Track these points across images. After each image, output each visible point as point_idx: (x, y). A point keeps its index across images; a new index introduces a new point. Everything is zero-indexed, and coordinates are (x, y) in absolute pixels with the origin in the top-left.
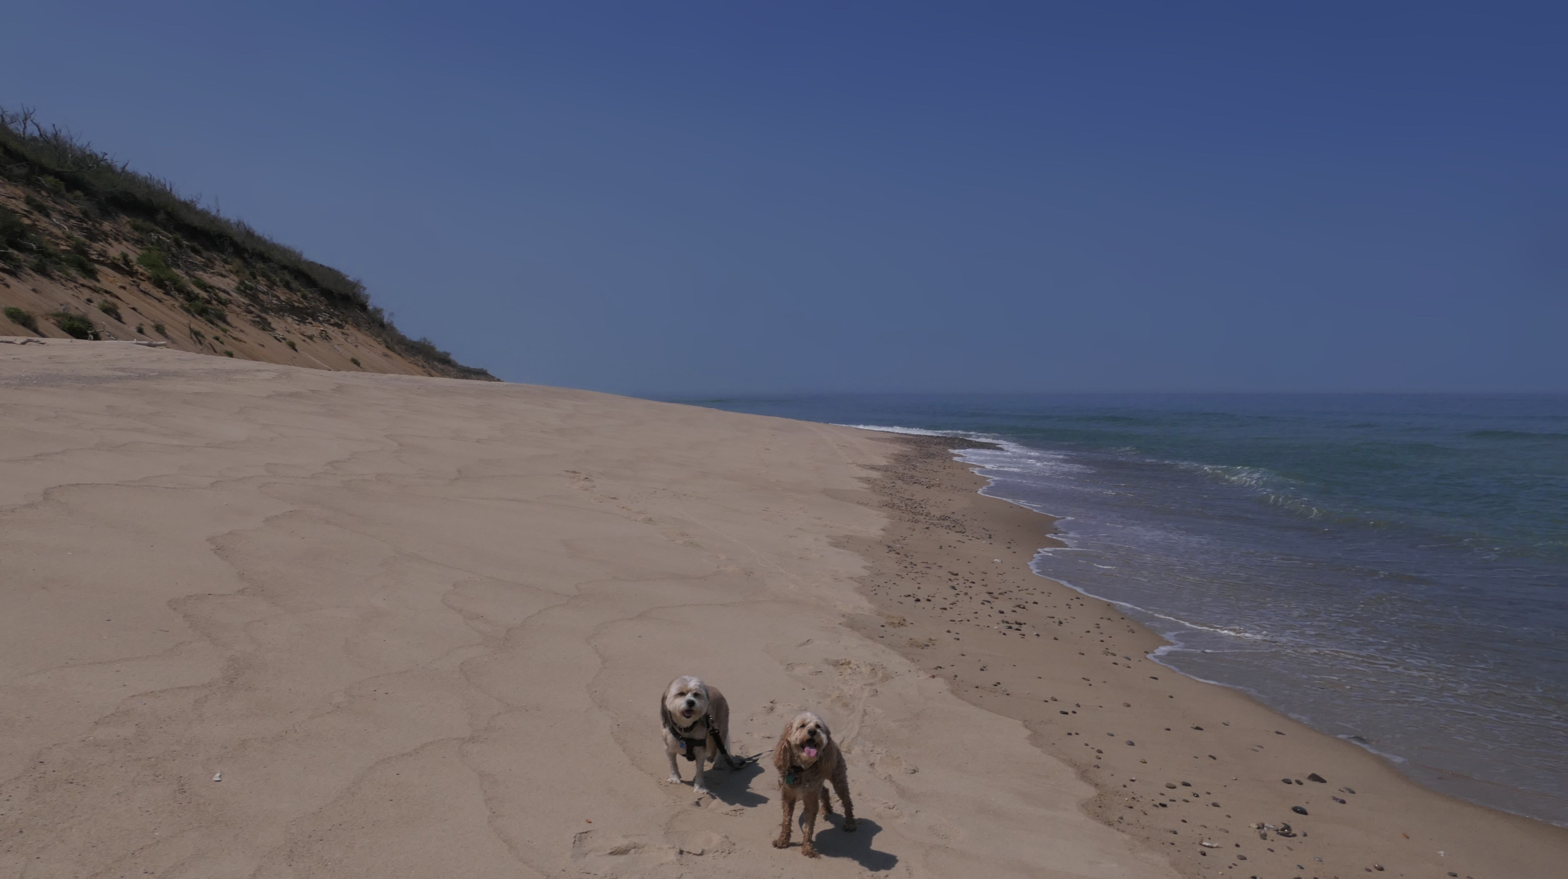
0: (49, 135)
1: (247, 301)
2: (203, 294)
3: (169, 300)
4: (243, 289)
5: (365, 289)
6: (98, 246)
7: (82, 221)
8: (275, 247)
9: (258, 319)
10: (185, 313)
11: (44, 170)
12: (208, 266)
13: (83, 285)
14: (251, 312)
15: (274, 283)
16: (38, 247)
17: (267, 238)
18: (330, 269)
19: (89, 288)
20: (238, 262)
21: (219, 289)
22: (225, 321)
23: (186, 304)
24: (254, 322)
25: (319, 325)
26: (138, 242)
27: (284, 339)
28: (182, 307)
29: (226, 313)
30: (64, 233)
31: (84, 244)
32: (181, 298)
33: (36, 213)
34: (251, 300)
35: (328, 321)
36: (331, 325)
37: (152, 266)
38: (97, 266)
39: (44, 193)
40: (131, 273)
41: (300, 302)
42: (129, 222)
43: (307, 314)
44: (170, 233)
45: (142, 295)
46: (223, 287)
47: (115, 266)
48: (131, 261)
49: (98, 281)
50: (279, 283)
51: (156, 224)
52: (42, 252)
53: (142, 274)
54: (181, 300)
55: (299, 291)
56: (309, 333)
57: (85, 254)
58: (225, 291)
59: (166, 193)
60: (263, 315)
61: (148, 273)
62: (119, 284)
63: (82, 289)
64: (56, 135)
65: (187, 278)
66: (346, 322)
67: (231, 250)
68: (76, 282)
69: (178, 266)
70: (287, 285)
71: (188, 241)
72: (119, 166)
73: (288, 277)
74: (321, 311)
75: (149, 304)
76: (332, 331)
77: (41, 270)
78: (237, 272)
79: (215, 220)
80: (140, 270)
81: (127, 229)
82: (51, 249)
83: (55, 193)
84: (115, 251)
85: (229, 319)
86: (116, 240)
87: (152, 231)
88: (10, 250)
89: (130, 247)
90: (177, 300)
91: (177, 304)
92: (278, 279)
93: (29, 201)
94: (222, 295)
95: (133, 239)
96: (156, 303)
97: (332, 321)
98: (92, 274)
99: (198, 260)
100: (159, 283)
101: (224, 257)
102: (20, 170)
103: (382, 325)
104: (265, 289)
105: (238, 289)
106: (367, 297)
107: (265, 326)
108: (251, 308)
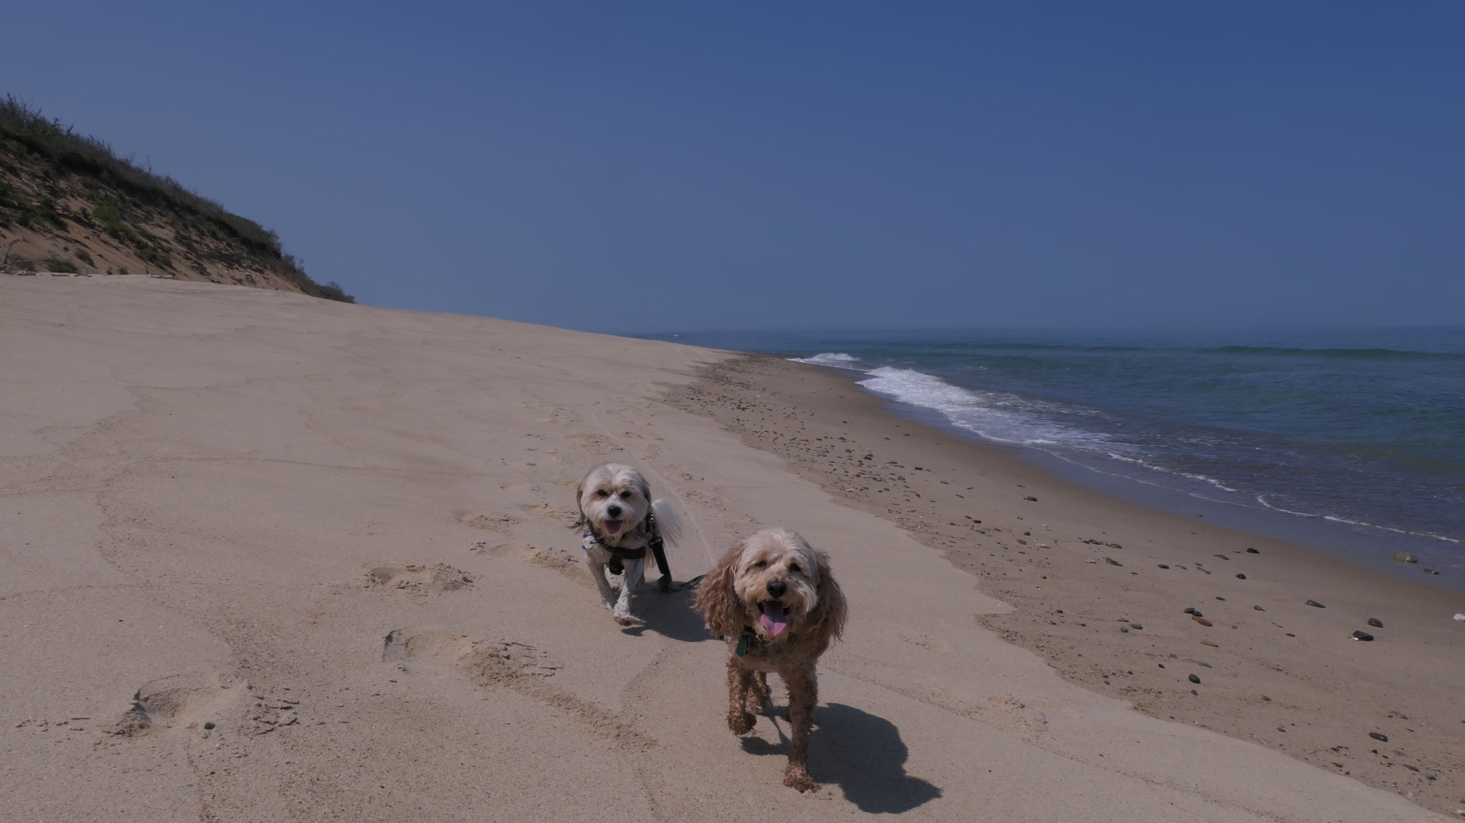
0: (5, 103)
1: (185, 250)
2: (150, 244)
3: (125, 249)
4: (180, 239)
5: (278, 238)
6: (61, 202)
7: (45, 180)
8: (199, 201)
9: (196, 265)
10: (139, 260)
12: (148, 218)
13: (58, 236)
14: (189, 259)
15: (203, 233)
16: (19, 204)
17: (192, 192)
18: (246, 221)
19: (63, 238)
20: (171, 215)
21: (161, 239)
22: (171, 267)
23: (139, 252)
24: (193, 267)
25: (244, 270)
26: (90, 198)
28: (135, 254)
30: (34, 191)
31: (51, 201)
32: (133, 246)
33: (8, 173)
34: (188, 248)
35: (250, 267)
36: (253, 270)
37: (105, 219)
38: (64, 220)
40: (91, 226)
41: (226, 250)
42: (79, 180)
43: (233, 261)
44: (114, 189)
45: (103, 244)
46: (164, 237)
47: (78, 220)
48: (89, 215)
49: (68, 232)
50: (207, 234)
51: (100, 180)
52: (21, 207)
53: (99, 226)
54: (133, 248)
55: (224, 240)
56: (237, 277)
57: (52, 208)
58: (165, 241)
59: (106, 154)
60: (200, 261)
61: (105, 225)
62: (85, 235)
63: (58, 239)
64: (11, 103)
65: (135, 229)
66: (266, 268)
67: (164, 204)
68: (52, 233)
69: (125, 219)
70: (214, 235)
71: (128, 196)
72: (64, 129)
73: (214, 228)
74: (244, 258)
75: (109, 251)
76: (255, 276)
77: (24, 223)
78: (172, 223)
79: (148, 176)
80: (97, 223)
81: (79, 187)
82: (28, 205)
83: (20, 156)
84: (76, 205)
86: (73, 196)
87: (100, 188)
89: (84, 202)
90: (129, 248)
91: (133, 252)
92: (205, 230)
93: (2, 164)
94: (163, 243)
95: (86, 196)
96: (114, 250)
97: (254, 267)
98: (63, 226)
99: (140, 213)
100: (114, 234)
103: (294, 271)
104: (197, 239)
105: (176, 238)
106: (280, 245)
107: (203, 271)
108: (188, 255)
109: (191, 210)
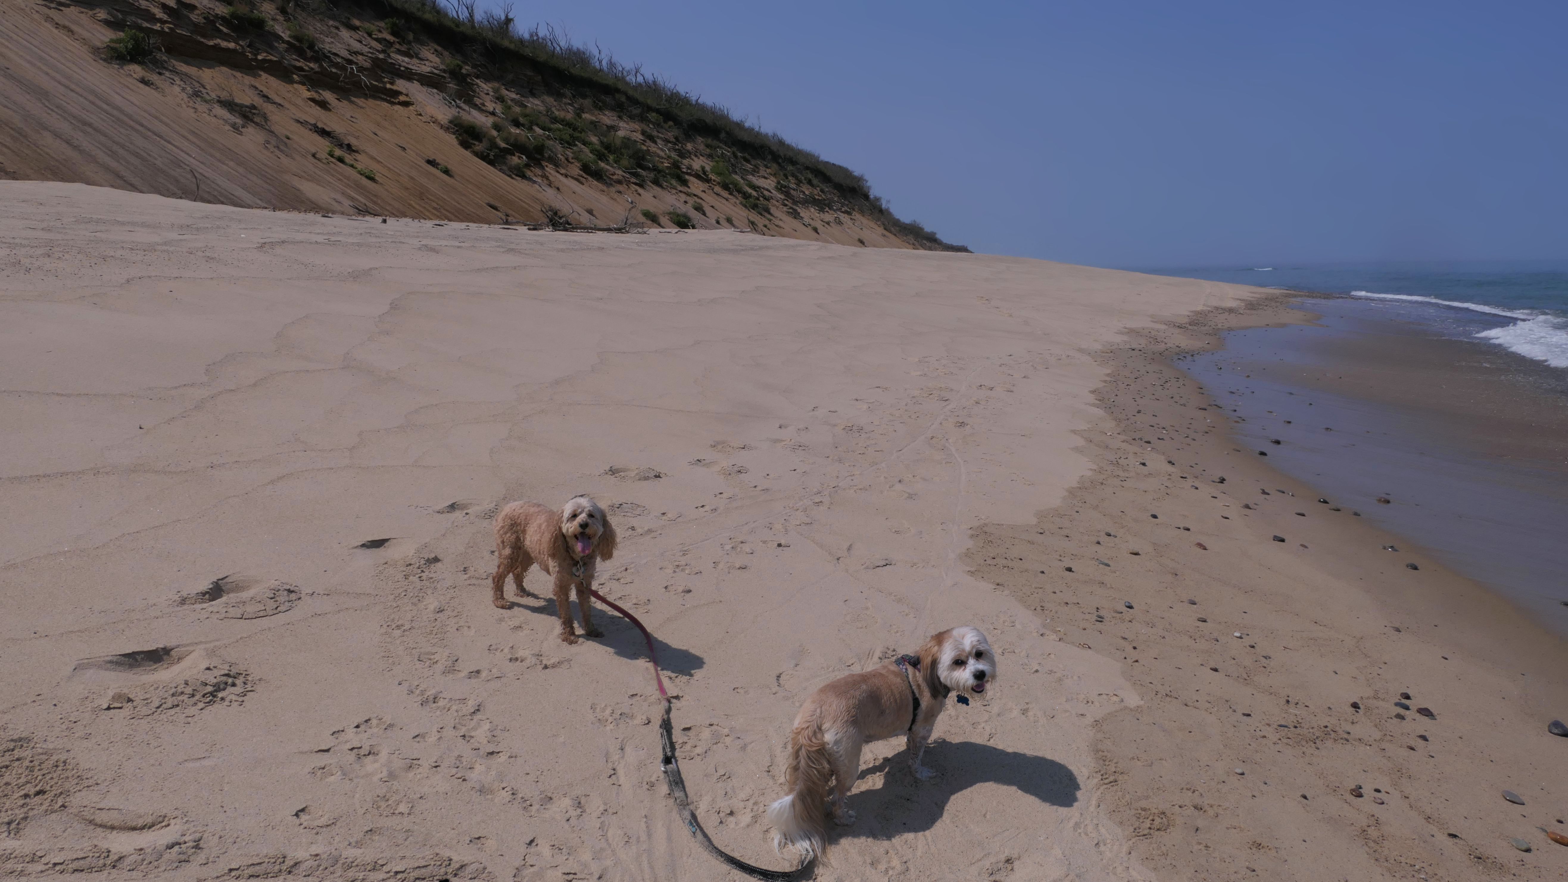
0: (650, 82)
1: (783, 197)
2: (754, 193)
3: (733, 199)
4: (780, 188)
5: (867, 181)
6: (686, 162)
7: (675, 144)
8: (800, 152)
9: (791, 210)
10: (744, 208)
11: (650, 109)
12: (755, 171)
13: (681, 191)
14: (786, 205)
15: (801, 182)
16: (653, 166)
17: (794, 145)
18: (840, 167)
19: (685, 193)
20: (775, 166)
21: (764, 188)
22: (770, 213)
23: (744, 201)
24: (788, 212)
25: (834, 213)
26: (710, 156)
27: (810, 225)
28: (741, 203)
29: (770, 207)
30: (665, 154)
31: (678, 161)
32: (740, 196)
33: (648, 141)
34: (786, 196)
35: (840, 210)
36: (842, 212)
37: (719, 174)
38: (687, 177)
39: (651, 126)
40: (708, 181)
41: (819, 195)
42: (702, 142)
43: (825, 205)
44: (729, 147)
45: (715, 196)
46: (766, 187)
47: (698, 176)
48: (707, 172)
49: (689, 187)
50: (804, 181)
51: (721, 141)
52: (655, 169)
53: (714, 181)
54: (740, 198)
55: (818, 186)
56: (827, 220)
57: (679, 168)
58: (767, 190)
59: (725, 118)
60: (795, 207)
61: (718, 179)
62: (701, 189)
63: (680, 194)
64: (654, 82)
65: (742, 181)
66: (854, 210)
67: (770, 157)
68: (676, 189)
69: (736, 173)
70: (810, 182)
71: (740, 152)
72: (693, 99)
73: (810, 176)
74: (834, 202)
75: (720, 202)
76: (844, 218)
77: (656, 182)
78: (775, 174)
79: (758, 134)
80: (713, 178)
81: (702, 147)
82: (660, 166)
83: (658, 125)
84: (697, 164)
85: (772, 211)
86: (696, 156)
87: (718, 147)
88: (639, 170)
89: (705, 161)
90: (737, 199)
91: (738, 202)
92: (803, 178)
93: (643, 133)
94: (766, 193)
95: (706, 155)
96: (724, 201)
97: (843, 209)
98: (685, 183)
99: (749, 167)
100: (725, 187)
101: (765, 163)
102: (636, 111)
103: (881, 211)
104: (794, 186)
105: (776, 187)
106: (869, 188)
107: (795, 215)
108: (786, 202)
109: (793, 162)
